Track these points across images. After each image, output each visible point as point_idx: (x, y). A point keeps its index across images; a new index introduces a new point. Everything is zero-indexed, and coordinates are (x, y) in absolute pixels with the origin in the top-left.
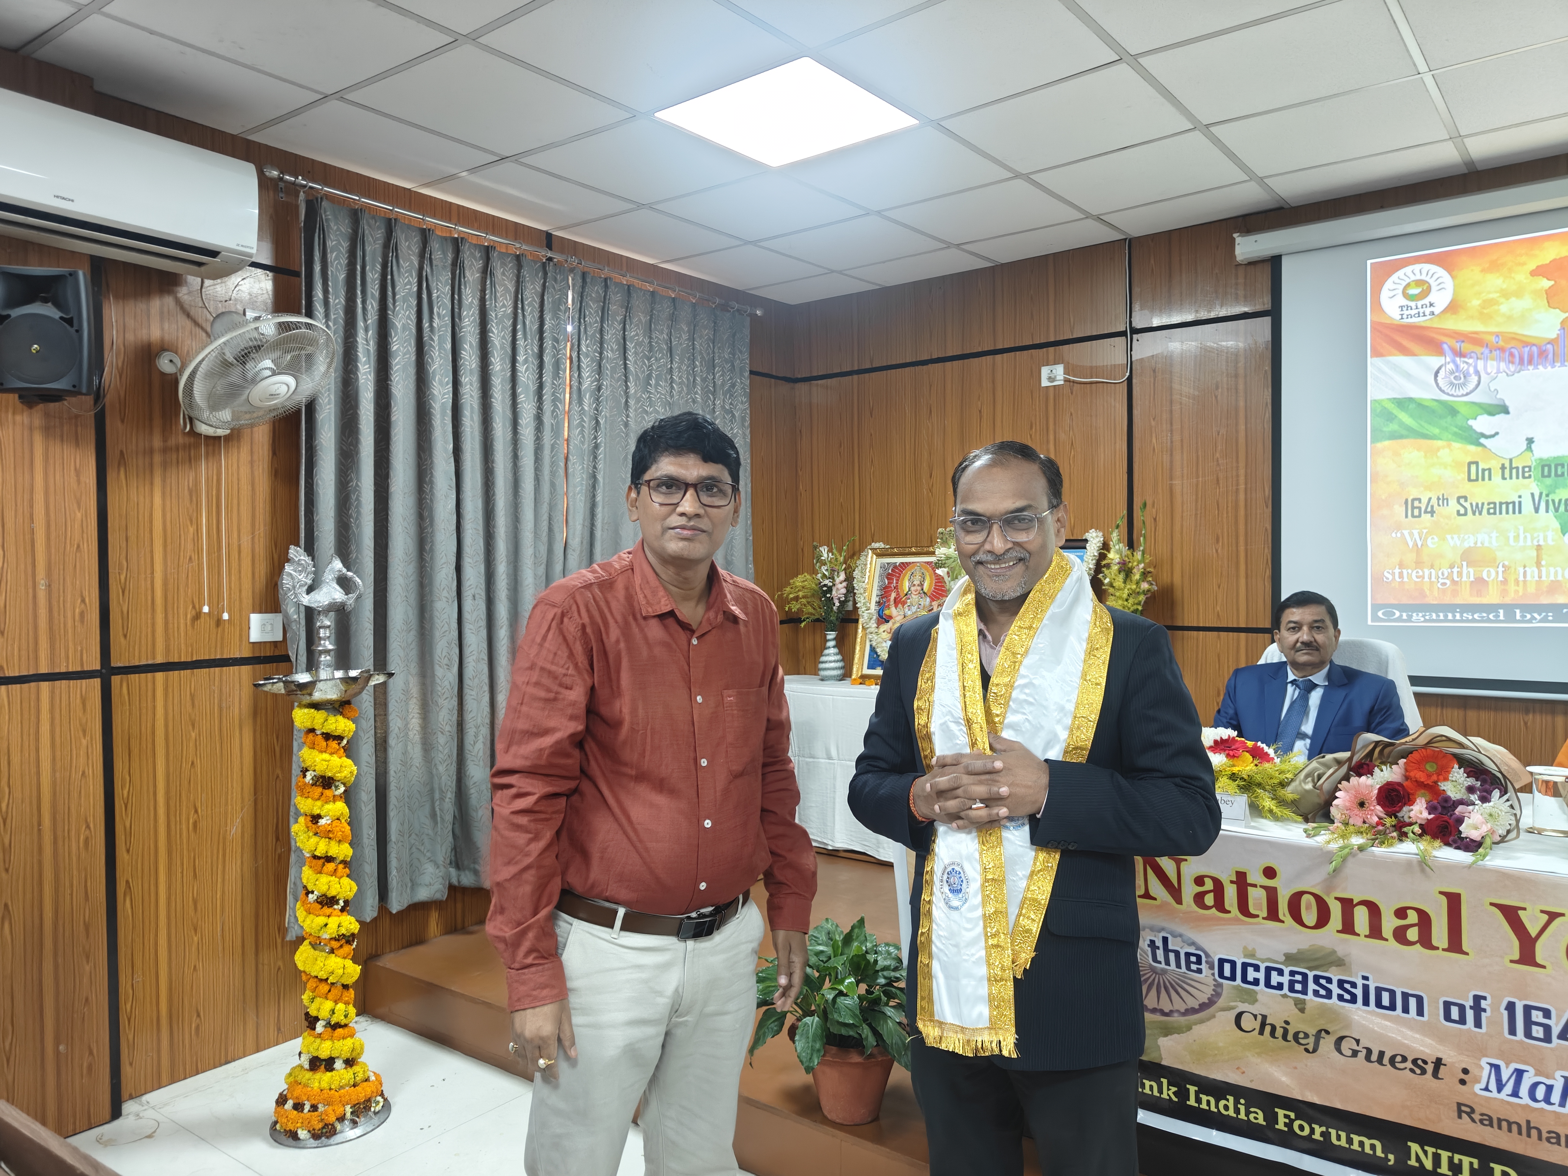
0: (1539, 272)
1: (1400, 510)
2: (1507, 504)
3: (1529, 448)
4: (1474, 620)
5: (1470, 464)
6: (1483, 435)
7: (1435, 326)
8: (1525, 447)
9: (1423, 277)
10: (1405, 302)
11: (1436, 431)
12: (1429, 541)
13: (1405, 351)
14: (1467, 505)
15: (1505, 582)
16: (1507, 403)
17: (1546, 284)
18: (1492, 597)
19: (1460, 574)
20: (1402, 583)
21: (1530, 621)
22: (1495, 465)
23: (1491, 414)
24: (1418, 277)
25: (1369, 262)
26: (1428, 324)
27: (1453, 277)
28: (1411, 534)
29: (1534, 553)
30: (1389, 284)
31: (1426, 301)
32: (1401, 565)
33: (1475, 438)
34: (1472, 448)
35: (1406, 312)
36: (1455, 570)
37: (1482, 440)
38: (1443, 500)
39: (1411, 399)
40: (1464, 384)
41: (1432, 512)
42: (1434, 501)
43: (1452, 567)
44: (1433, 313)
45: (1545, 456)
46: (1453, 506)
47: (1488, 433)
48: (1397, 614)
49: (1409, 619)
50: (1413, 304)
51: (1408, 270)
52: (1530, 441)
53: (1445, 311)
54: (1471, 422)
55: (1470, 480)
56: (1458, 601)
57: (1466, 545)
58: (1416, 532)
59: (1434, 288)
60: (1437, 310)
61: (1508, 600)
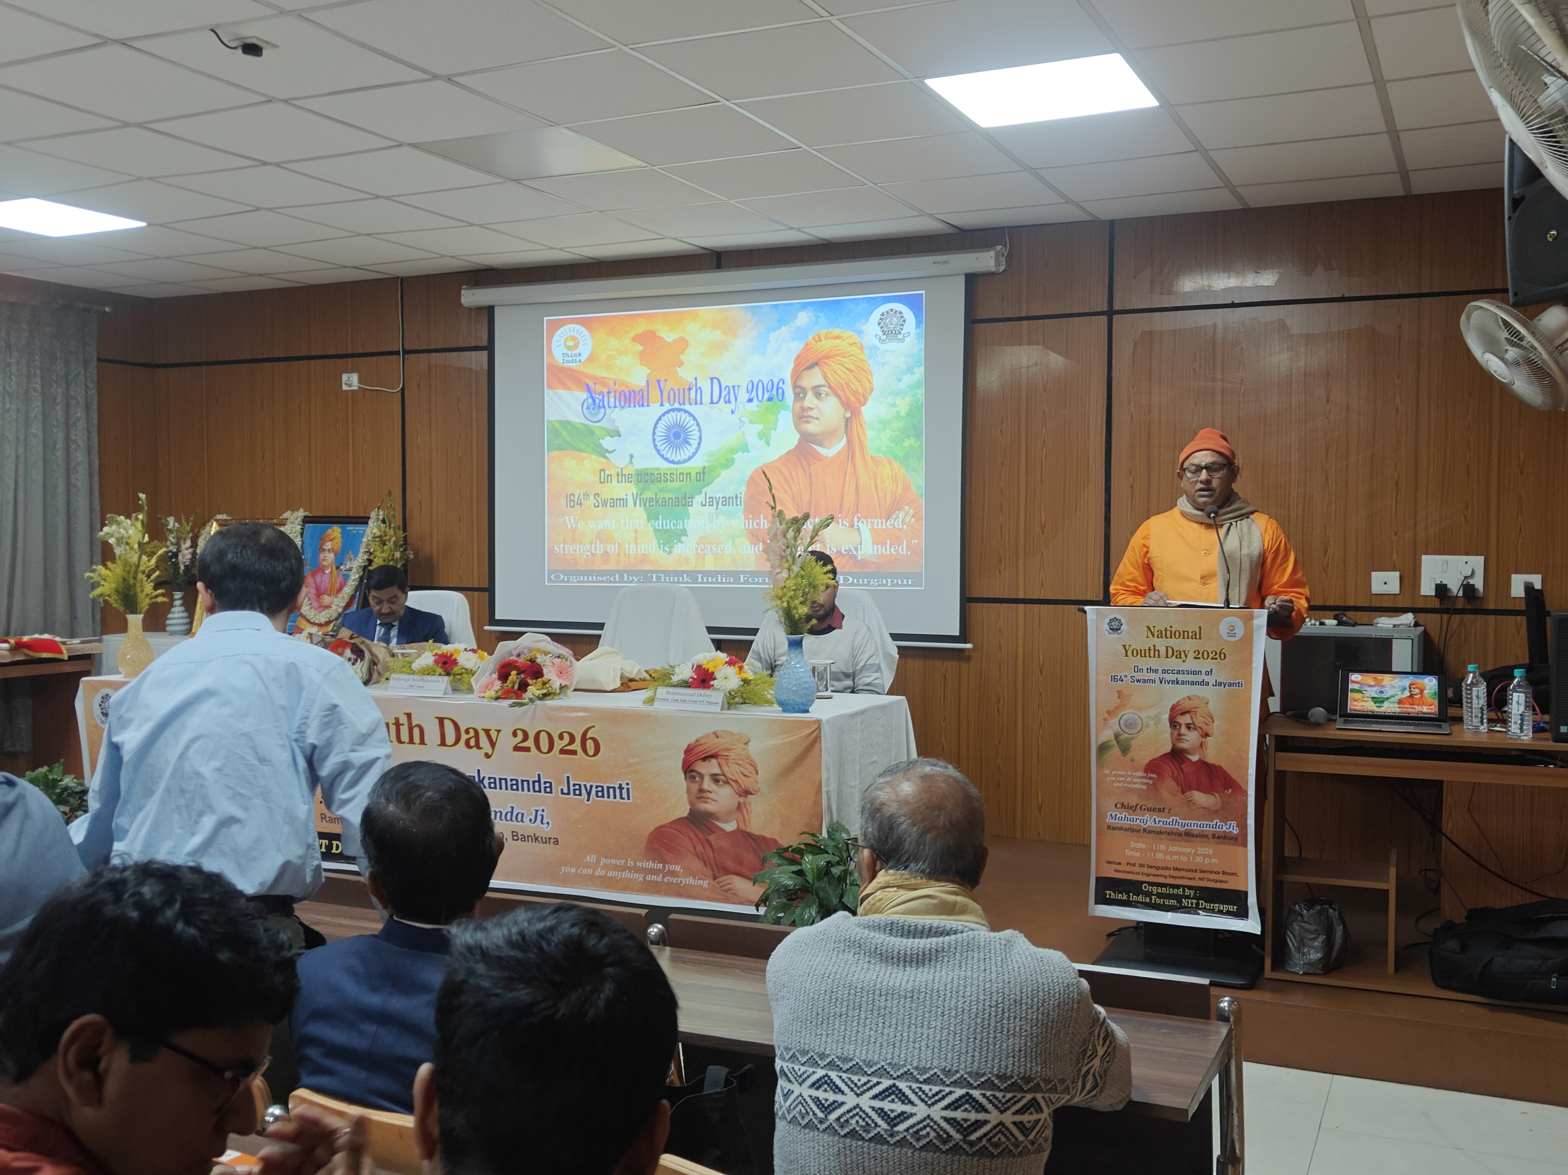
0: (636, 339)
1: (563, 501)
2: (620, 500)
3: (631, 462)
4: (603, 582)
5: (601, 470)
6: (607, 451)
7: (582, 370)
8: (628, 461)
9: (575, 334)
10: (566, 351)
11: (583, 446)
12: (579, 524)
13: (566, 387)
14: (599, 499)
15: (619, 555)
16: (620, 429)
17: (639, 348)
18: (612, 566)
19: (596, 548)
20: (564, 554)
21: (631, 582)
22: (613, 472)
23: (612, 437)
24: (572, 334)
25: (545, 318)
26: (577, 369)
27: (592, 337)
28: (570, 519)
29: (633, 535)
30: (556, 337)
31: (576, 352)
32: (564, 542)
33: (603, 453)
34: (602, 459)
35: (566, 359)
36: (593, 546)
37: (607, 454)
38: (587, 495)
39: (569, 422)
40: (597, 414)
41: (581, 504)
42: (582, 496)
43: (591, 544)
44: (580, 361)
45: (639, 468)
46: (592, 500)
47: (611, 449)
48: (562, 577)
49: (568, 582)
50: (569, 353)
51: (567, 327)
52: (631, 456)
53: (587, 360)
54: (601, 441)
55: (601, 482)
56: (595, 568)
57: (599, 528)
58: (572, 518)
59: (581, 343)
60: (583, 359)
61: (620, 568)
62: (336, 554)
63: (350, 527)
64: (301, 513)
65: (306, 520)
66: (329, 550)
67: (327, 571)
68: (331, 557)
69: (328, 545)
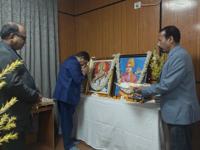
62: (132, 68)
63: (138, 58)
64: (119, 54)
65: (121, 57)
66: (130, 67)
67: (130, 74)
68: (131, 69)
69: (129, 65)
